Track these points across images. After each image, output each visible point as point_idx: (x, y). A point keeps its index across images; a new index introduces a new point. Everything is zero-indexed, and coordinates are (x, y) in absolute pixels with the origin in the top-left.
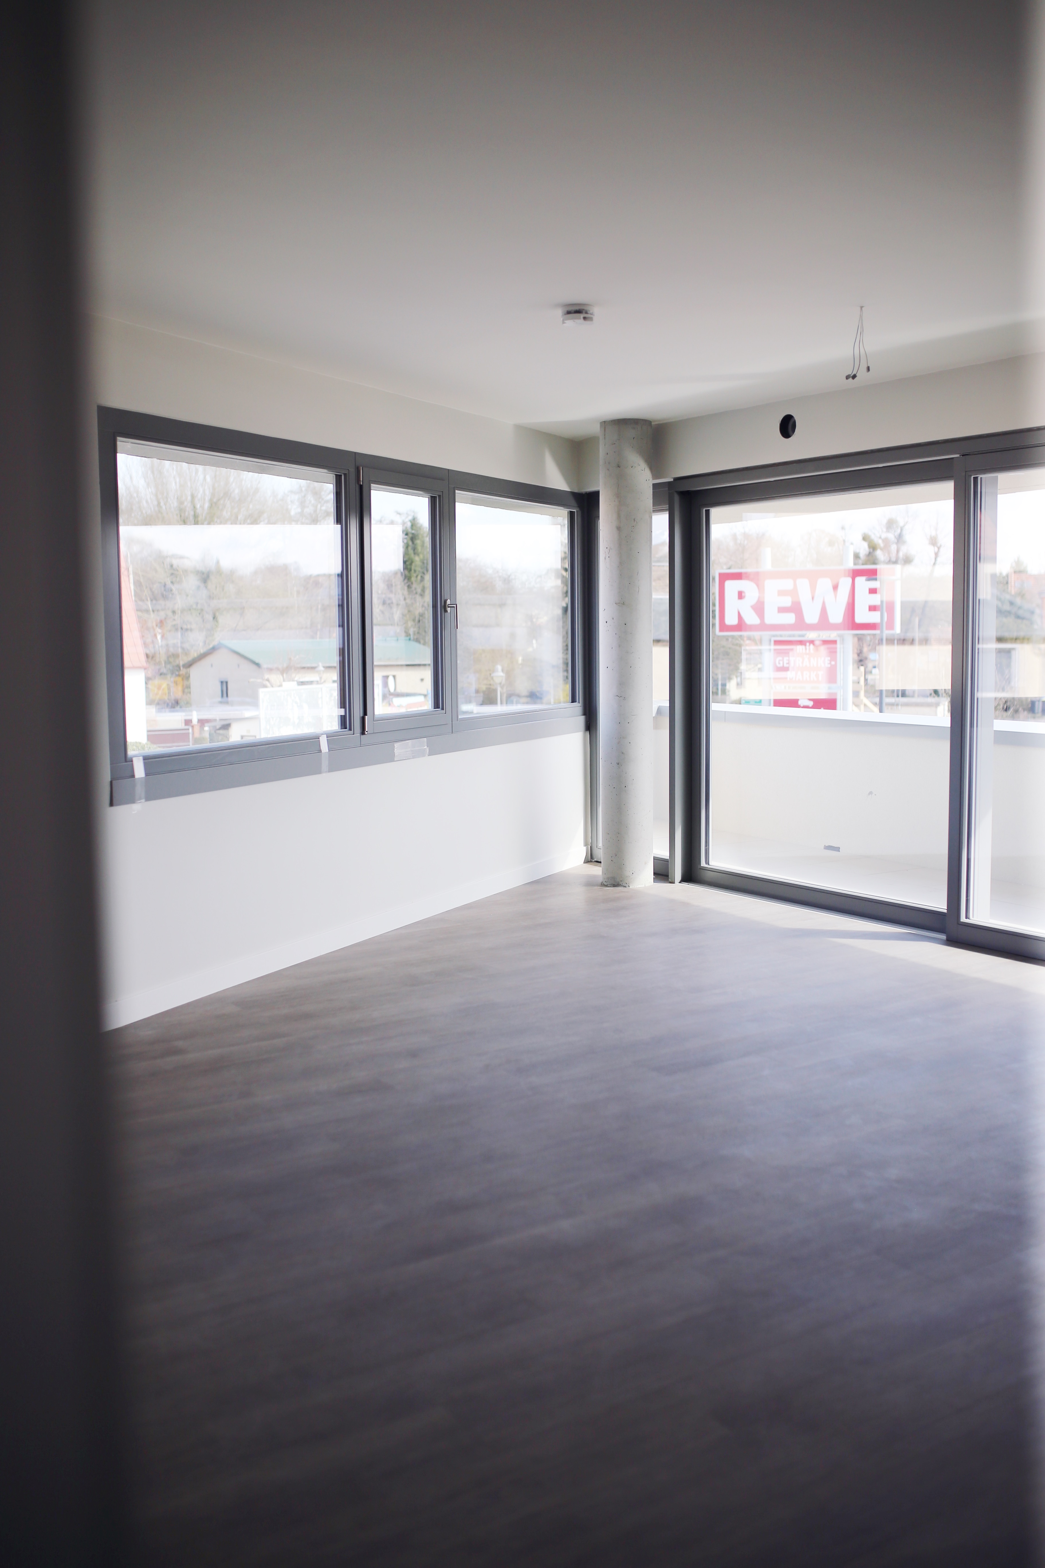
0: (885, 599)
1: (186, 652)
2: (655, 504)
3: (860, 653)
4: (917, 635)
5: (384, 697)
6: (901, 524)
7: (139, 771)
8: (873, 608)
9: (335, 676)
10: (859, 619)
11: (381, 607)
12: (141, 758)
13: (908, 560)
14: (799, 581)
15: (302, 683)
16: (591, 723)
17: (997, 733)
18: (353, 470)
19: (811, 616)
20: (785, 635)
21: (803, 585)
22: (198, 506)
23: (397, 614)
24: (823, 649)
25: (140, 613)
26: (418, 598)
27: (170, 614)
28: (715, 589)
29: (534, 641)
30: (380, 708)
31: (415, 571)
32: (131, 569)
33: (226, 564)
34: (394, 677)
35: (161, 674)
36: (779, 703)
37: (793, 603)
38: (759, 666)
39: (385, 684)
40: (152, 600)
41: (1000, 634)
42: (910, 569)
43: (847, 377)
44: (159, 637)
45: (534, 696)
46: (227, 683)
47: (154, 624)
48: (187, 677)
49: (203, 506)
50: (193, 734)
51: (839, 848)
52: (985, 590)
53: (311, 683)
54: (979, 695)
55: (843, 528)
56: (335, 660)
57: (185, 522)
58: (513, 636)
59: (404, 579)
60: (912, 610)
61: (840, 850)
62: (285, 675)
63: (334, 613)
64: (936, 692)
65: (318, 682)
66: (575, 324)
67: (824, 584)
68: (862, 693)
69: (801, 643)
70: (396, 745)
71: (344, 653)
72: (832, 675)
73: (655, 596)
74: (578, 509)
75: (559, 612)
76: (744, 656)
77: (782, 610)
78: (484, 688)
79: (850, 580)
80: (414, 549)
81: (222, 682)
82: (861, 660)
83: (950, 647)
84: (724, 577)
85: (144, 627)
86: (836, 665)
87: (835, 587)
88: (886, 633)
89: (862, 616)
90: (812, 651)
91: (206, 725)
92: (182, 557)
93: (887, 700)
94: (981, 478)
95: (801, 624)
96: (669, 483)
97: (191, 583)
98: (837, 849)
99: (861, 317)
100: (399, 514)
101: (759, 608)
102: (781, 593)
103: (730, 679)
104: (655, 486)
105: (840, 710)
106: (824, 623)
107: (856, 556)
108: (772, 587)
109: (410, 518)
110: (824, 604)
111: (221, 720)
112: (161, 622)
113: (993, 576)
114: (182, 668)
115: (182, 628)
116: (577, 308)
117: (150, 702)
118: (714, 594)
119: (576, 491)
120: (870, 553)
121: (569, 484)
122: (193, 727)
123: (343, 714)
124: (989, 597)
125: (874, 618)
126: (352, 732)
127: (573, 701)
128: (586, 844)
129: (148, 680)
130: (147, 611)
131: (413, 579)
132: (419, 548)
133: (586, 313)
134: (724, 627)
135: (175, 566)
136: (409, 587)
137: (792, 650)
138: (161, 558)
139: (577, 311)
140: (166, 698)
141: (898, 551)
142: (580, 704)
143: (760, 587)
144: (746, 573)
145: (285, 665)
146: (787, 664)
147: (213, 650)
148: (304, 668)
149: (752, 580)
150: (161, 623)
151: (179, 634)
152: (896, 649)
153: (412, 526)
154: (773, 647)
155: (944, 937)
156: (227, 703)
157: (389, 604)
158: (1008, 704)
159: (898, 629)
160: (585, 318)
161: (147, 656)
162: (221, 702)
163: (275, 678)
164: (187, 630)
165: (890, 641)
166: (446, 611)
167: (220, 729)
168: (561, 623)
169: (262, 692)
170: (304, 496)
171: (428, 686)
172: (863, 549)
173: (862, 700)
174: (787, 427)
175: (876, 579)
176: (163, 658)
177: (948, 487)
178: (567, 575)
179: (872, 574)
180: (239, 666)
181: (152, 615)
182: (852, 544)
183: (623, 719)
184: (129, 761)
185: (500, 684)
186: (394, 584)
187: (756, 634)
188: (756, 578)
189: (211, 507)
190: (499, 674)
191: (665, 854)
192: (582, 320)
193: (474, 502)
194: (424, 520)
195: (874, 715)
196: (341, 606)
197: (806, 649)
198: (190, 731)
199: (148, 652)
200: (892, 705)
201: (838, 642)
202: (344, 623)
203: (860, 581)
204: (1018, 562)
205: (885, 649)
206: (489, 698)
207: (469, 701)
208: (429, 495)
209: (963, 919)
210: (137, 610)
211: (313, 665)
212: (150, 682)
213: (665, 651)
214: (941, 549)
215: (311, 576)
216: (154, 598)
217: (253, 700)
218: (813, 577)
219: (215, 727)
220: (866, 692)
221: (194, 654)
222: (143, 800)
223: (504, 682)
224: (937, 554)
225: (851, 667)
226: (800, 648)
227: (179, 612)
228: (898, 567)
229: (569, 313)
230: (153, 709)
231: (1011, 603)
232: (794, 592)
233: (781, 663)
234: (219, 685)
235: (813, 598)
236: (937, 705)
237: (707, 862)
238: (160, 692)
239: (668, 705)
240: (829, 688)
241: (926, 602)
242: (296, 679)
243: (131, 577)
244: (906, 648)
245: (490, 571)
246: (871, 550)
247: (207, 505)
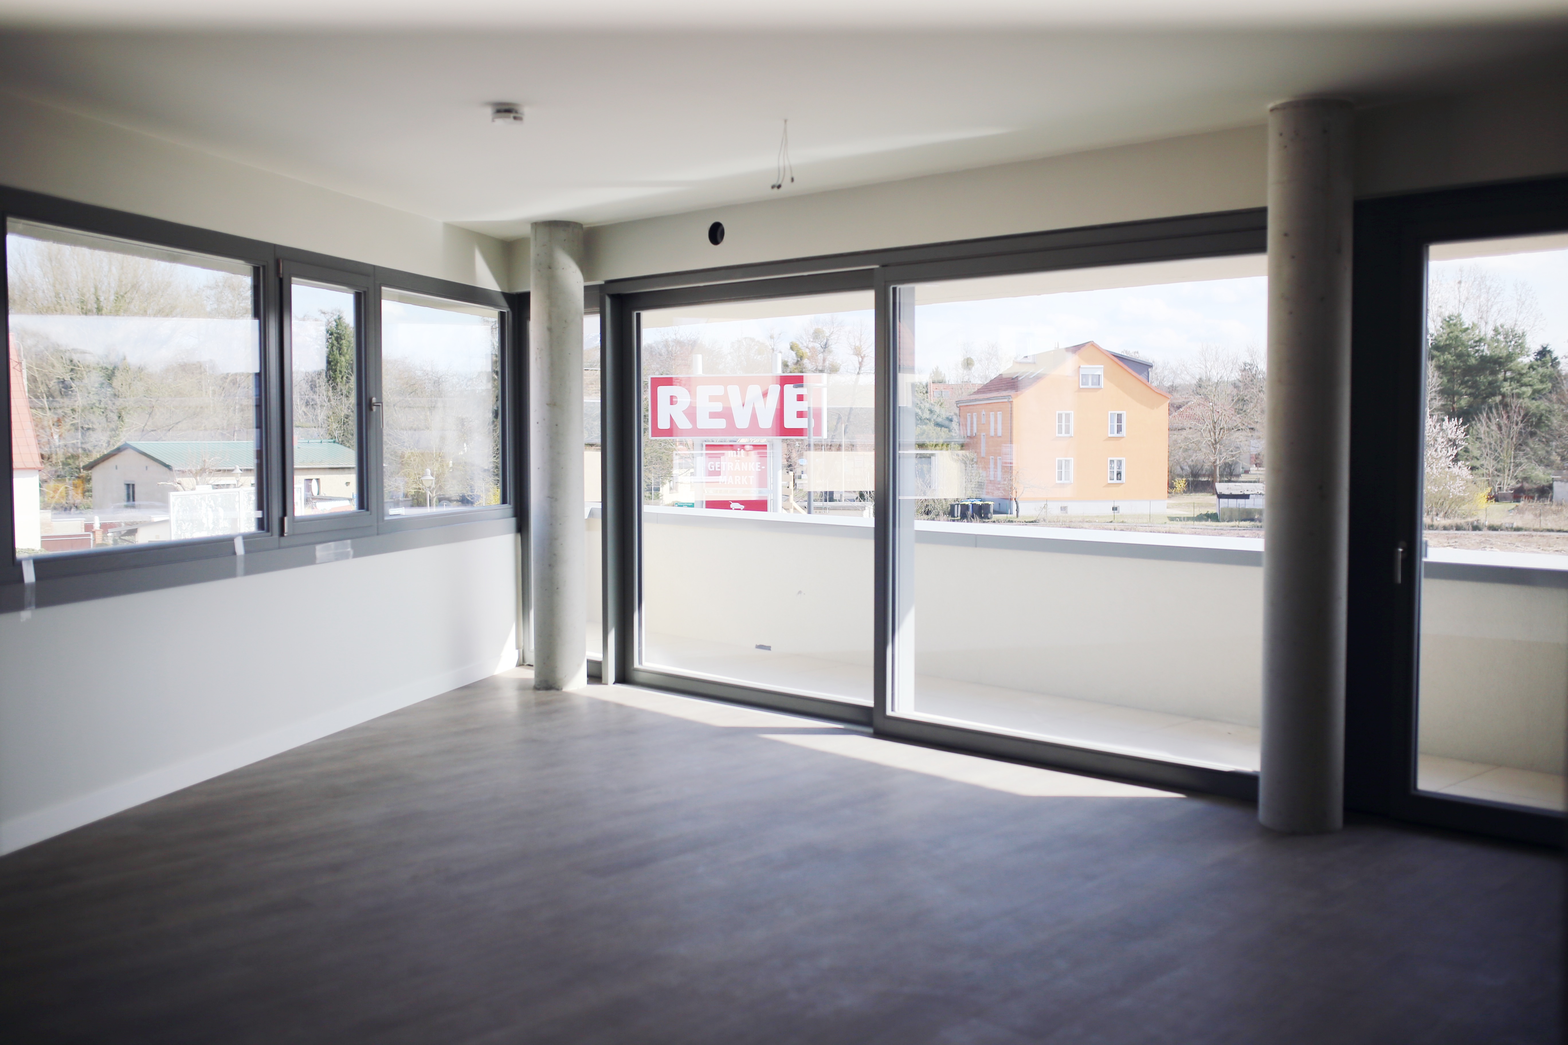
0: (811, 406)
1: (87, 452)
2: (586, 306)
3: (789, 459)
4: (844, 441)
5: (307, 501)
6: (827, 334)
7: (29, 575)
8: (800, 415)
9: (252, 479)
10: (787, 425)
11: (304, 408)
12: (32, 562)
13: (834, 370)
14: (729, 387)
15: (218, 486)
16: (522, 526)
17: (919, 533)
18: (272, 263)
19: (742, 422)
20: (717, 440)
21: (734, 391)
22: (102, 299)
23: (322, 414)
24: (754, 454)
25: (34, 411)
26: (344, 399)
27: (69, 412)
28: (646, 395)
29: (465, 445)
30: (300, 509)
31: (341, 372)
32: (24, 363)
33: (133, 360)
34: (318, 480)
35: (58, 476)
36: (711, 505)
37: (723, 408)
38: (692, 470)
39: (308, 488)
40: (48, 398)
41: (921, 440)
42: (835, 377)
43: (773, 187)
44: (56, 437)
45: (464, 501)
46: (133, 485)
47: (51, 423)
48: (88, 480)
49: (108, 299)
50: (95, 540)
51: (770, 647)
52: (905, 398)
53: (228, 486)
54: (900, 497)
55: (772, 337)
56: (252, 463)
57: (86, 313)
58: (443, 439)
59: (328, 381)
60: (837, 416)
61: (771, 649)
62: (198, 478)
63: (251, 415)
64: (862, 495)
65: (235, 485)
66: (504, 124)
67: (755, 391)
68: (792, 497)
69: (731, 447)
70: (319, 547)
71: (262, 455)
72: (762, 481)
73: (586, 400)
74: (509, 310)
75: (490, 416)
76: (676, 461)
77: (714, 415)
78: (412, 492)
79: (779, 387)
80: (340, 349)
81: (128, 485)
82: (790, 467)
83: (873, 453)
84: (657, 382)
85: (38, 424)
86: (766, 469)
87: (765, 394)
88: (813, 439)
89: (791, 422)
90: (743, 456)
91: (109, 530)
92: (84, 352)
93: (814, 504)
94: (900, 289)
95: (731, 429)
96: (600, 286)
97: (94, 379)
98: (768, 648)
99: (785, 131)
100: (324, 313)
101: (691, 414)
102: (713, 399)
103: (664, 484)
104: (586, 288)
105: (771, 511)
106: (754, 428)
107: (785, 365)
108: (703, 393)
109: (336, 317)
110: (754, 409)
111: (127, 524)
112: (59, 420)
113: (913, 386)
114: (82, 470)
115: (82, 428)
116: (507, 107)
117: (44, 506)
118: (646, 399)
119: (507, 291)
120: (798, 361)
121: (499, 282)
122: (94, 532)
123: (260, 516)
124: (910, 405)
125: (801, 423)
126: (269, 534)
127: (504, 501)
128: (518, 648)
129: (43, 482)
130: (42, 408)
131: (339, 380)
132: (345, 349)
133: (516, 112)
134: (657, 432)
135: (75, 361)
136: (334, 388)
137: (723, 454)
138: (58, 351)
139: (505, 110)
140: (64, 502)
141: (824, 360)
142: (511, 506)
143: (692, 393)
144: (677, 379)
145: (199, 468)
146: (718, 468)
147: (119, 450)
148: (220, 471)
149: (684, 386)
150: (58, 422)
151: (79, 434)
152: (824, 454)
153: (337, 325)
154: (704, 452)
155: (871, 730)
156: (133, 507)
157: (312, 405)
158: (930, 508)
159: (825, 435)
160: (515, 118)
161: (42, 456)
162: (127, 507)
163: (187, 481)
164: (89, 429)
165: (818, 447)
166: (371, 409)
167: (125, 535)
168: (492, 427)
169: (173, 496)
170: (221, 292)
171: (353, 490)
172: (792, 357)
173: (792, 503)
174: (716, 234)
175: (802, 386)
176: (61, 458)
177: (868, 297)
178: (498, 378)
179: (798, 381)
180: (147, 467)
181: (49, 413)
182: (780, 352)
183: (553, 520)
184: (17, 565)
185: (430, 487)
186: (317, 385)
187: (689, 440)
188: (689, 384)
189: (117, 300)
190: (429, 479)
191: (598, 656)
192: (512, 120)
193: (402, 300)
194: (349, 319)
195: (803, 517)
196: (258, 406)
197: (737, 454)
198: (92, 537)
199: (43, 453)
200: (820, 508)
201: (768, 447)
202: (262, 423)
203: (788, 388)
204: (937, 372)
205: (812, 454)
206: (418, 500)
207: (397, 504)
208: (353, 291)
209: (889, 712)
210: (31, 408)
211: (230, 468)
212: (45, 485)
213: (598, 455)
214: (865, 359)
215: (228, 374)
216: (50, 395)
217: (163, 503)
218: (743, 384)
219: (120, 532)
220: (795, 496)
221: (96, 456)
222: (34, 607)
223: (433, 486)
224: (860, 363)
225: (780, 473)
226: (730, 453)
227: (80, 411)
228: (825, 376)
229: (498, 111)
230: (48, 514)
231: (931, 411)
232: (725, 398)
233: (713, 467)
234: (124, 488)
235: (743, 405)
236: (864, 508)
237: (640, 662)
238: (57, 496)
239: (600, 507)
240: (760, 492)
241: (851, 409)
242: (210, 482)
243: (25, 371)
244: (833, 454)
245: (419, 373)
246: (799, 359)
247: (112, 298)
